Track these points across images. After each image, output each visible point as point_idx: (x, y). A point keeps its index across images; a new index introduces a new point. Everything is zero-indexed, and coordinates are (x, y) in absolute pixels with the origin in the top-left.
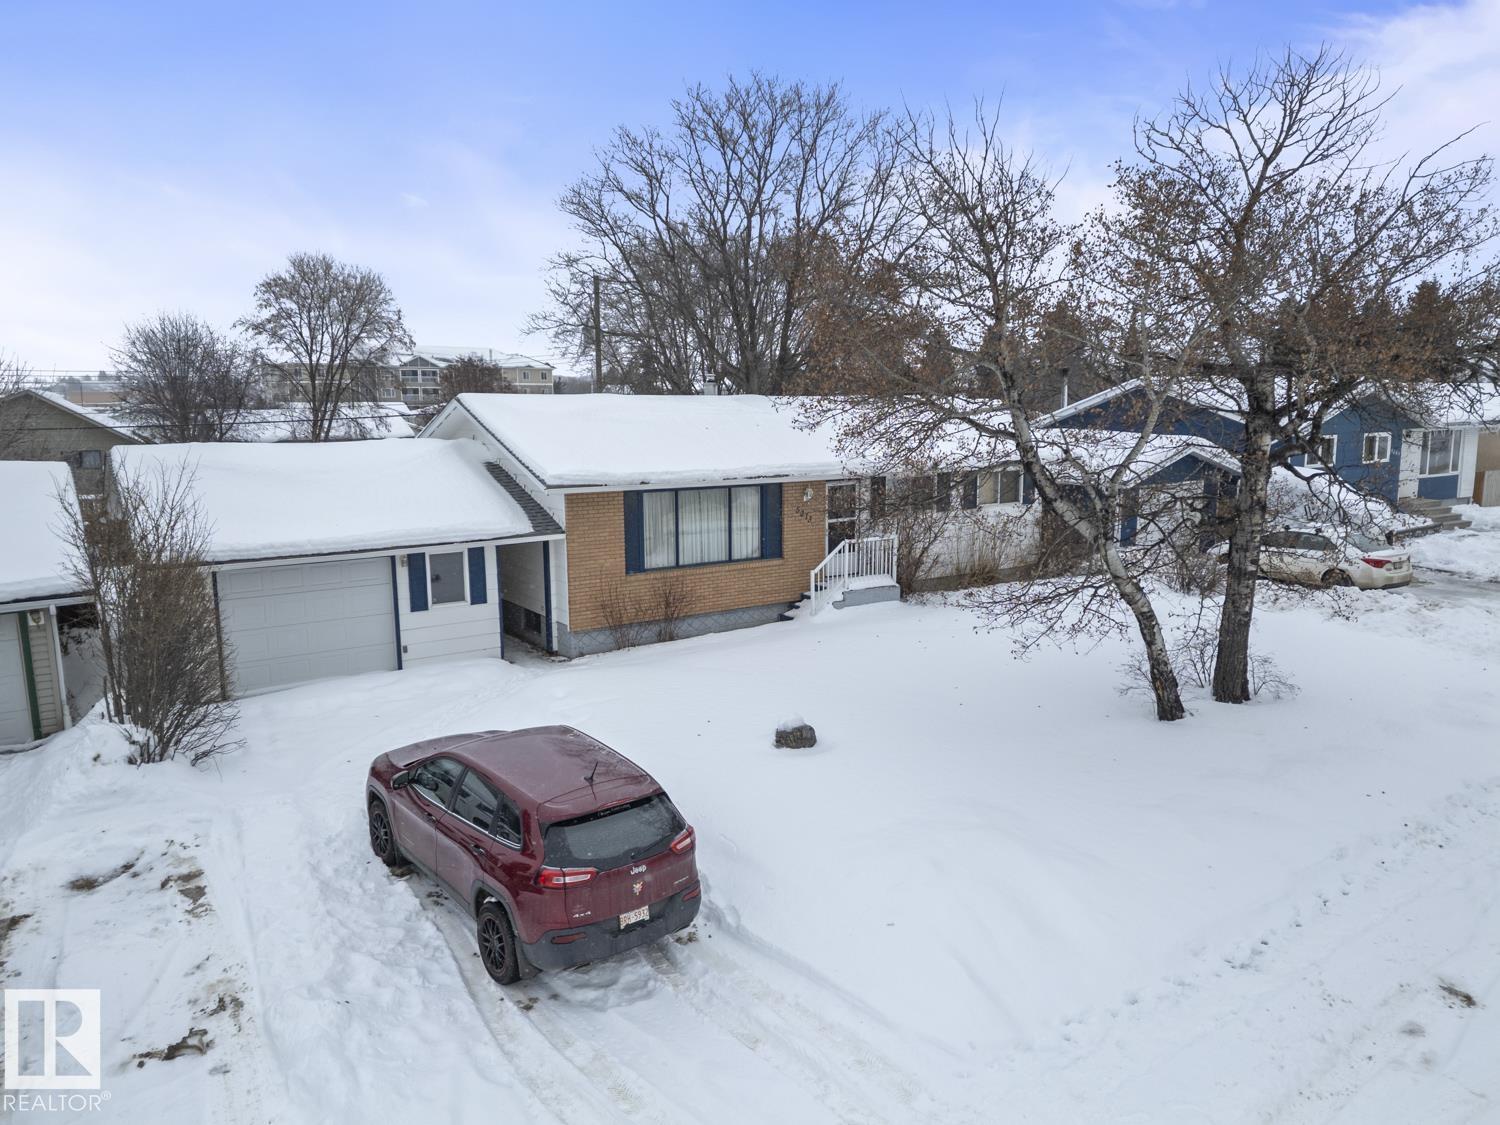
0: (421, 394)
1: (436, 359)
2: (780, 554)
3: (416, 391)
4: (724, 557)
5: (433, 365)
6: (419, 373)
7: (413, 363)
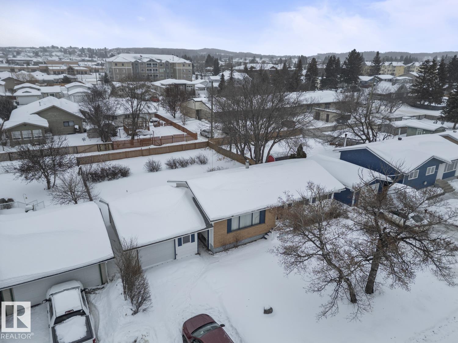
0: (152, 71)
1: (157, 59)
2: (264, 222)
3: (151, 70)
4: (250, 224)
5: (156, 62)
6: (152, 64)
7: (150, 61)
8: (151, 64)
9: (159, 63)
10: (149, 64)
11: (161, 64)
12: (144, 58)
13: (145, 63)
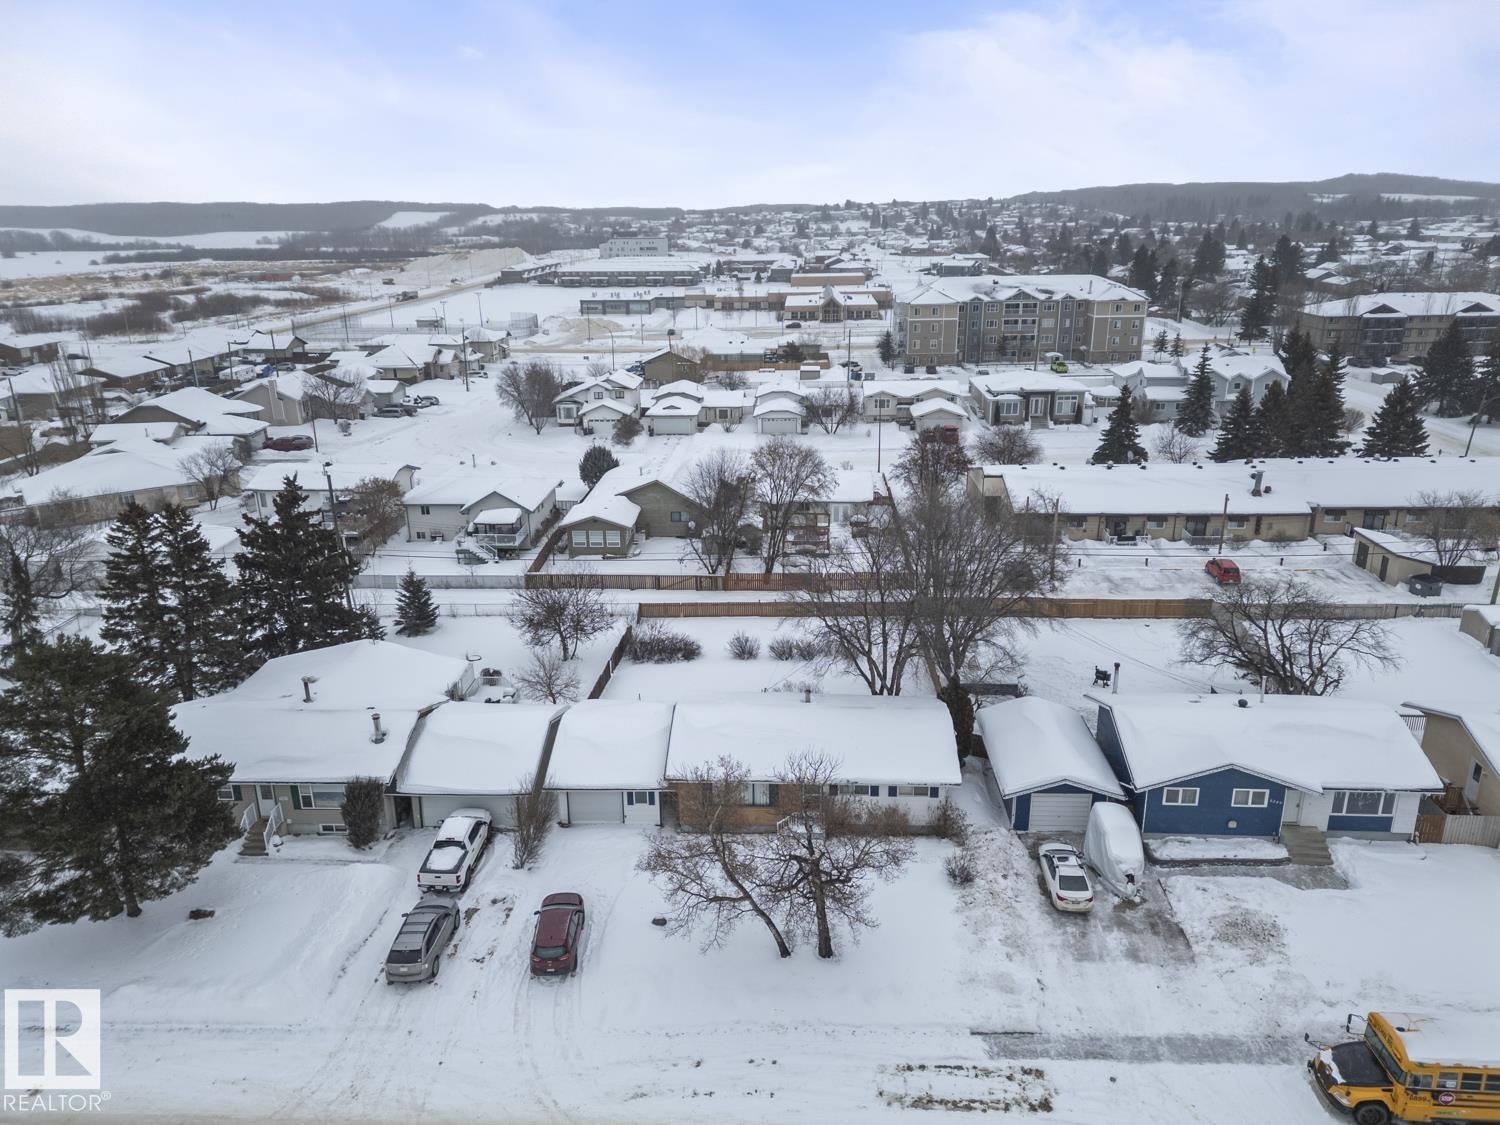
0: (1020, 324)
1: (1037, 290)
2: (777, 805)
3: (1016, 322)
4: (751, 802)
5: (1034, 298)
6: (1021, 306)
7: (1016, 297)
8: (1017, 306)
9: (1042, 302)
10: (1011, 306)
11: (1050, 305)
12: (1003, 287)
13: (1001, 302)
